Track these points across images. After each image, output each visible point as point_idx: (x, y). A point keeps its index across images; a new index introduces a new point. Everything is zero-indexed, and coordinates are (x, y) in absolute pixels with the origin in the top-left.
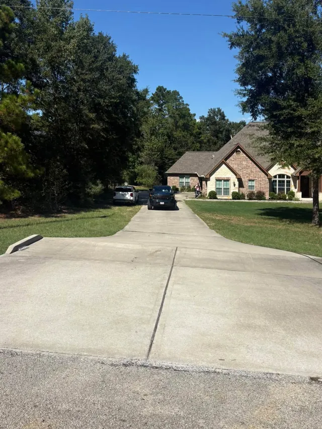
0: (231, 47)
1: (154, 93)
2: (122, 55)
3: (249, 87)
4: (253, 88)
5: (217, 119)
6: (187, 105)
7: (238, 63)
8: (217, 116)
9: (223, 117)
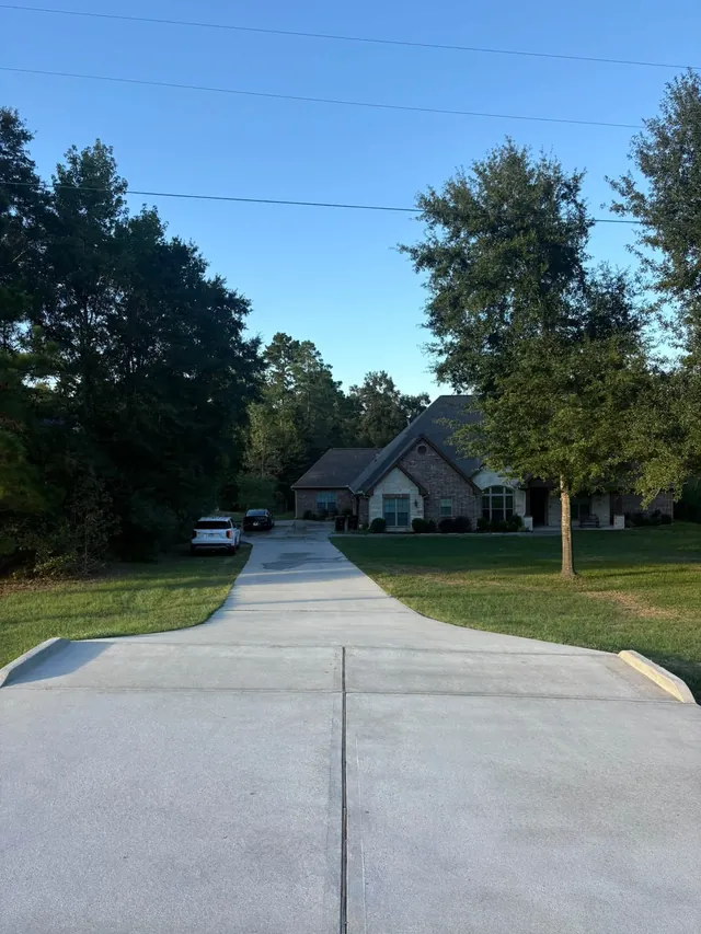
0: (418, 270)
1: (269, 344)
2: (213, 279)
3: (449, 338)
4: (455, 341)
5: (380, 390)
6: (329, 366)
7: (427, 296)
8: (381, 385)
9: (390, 385)
